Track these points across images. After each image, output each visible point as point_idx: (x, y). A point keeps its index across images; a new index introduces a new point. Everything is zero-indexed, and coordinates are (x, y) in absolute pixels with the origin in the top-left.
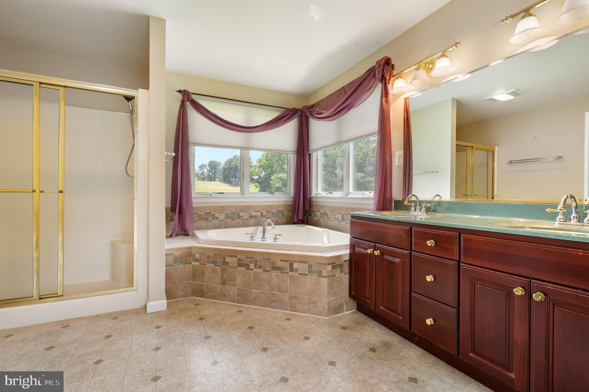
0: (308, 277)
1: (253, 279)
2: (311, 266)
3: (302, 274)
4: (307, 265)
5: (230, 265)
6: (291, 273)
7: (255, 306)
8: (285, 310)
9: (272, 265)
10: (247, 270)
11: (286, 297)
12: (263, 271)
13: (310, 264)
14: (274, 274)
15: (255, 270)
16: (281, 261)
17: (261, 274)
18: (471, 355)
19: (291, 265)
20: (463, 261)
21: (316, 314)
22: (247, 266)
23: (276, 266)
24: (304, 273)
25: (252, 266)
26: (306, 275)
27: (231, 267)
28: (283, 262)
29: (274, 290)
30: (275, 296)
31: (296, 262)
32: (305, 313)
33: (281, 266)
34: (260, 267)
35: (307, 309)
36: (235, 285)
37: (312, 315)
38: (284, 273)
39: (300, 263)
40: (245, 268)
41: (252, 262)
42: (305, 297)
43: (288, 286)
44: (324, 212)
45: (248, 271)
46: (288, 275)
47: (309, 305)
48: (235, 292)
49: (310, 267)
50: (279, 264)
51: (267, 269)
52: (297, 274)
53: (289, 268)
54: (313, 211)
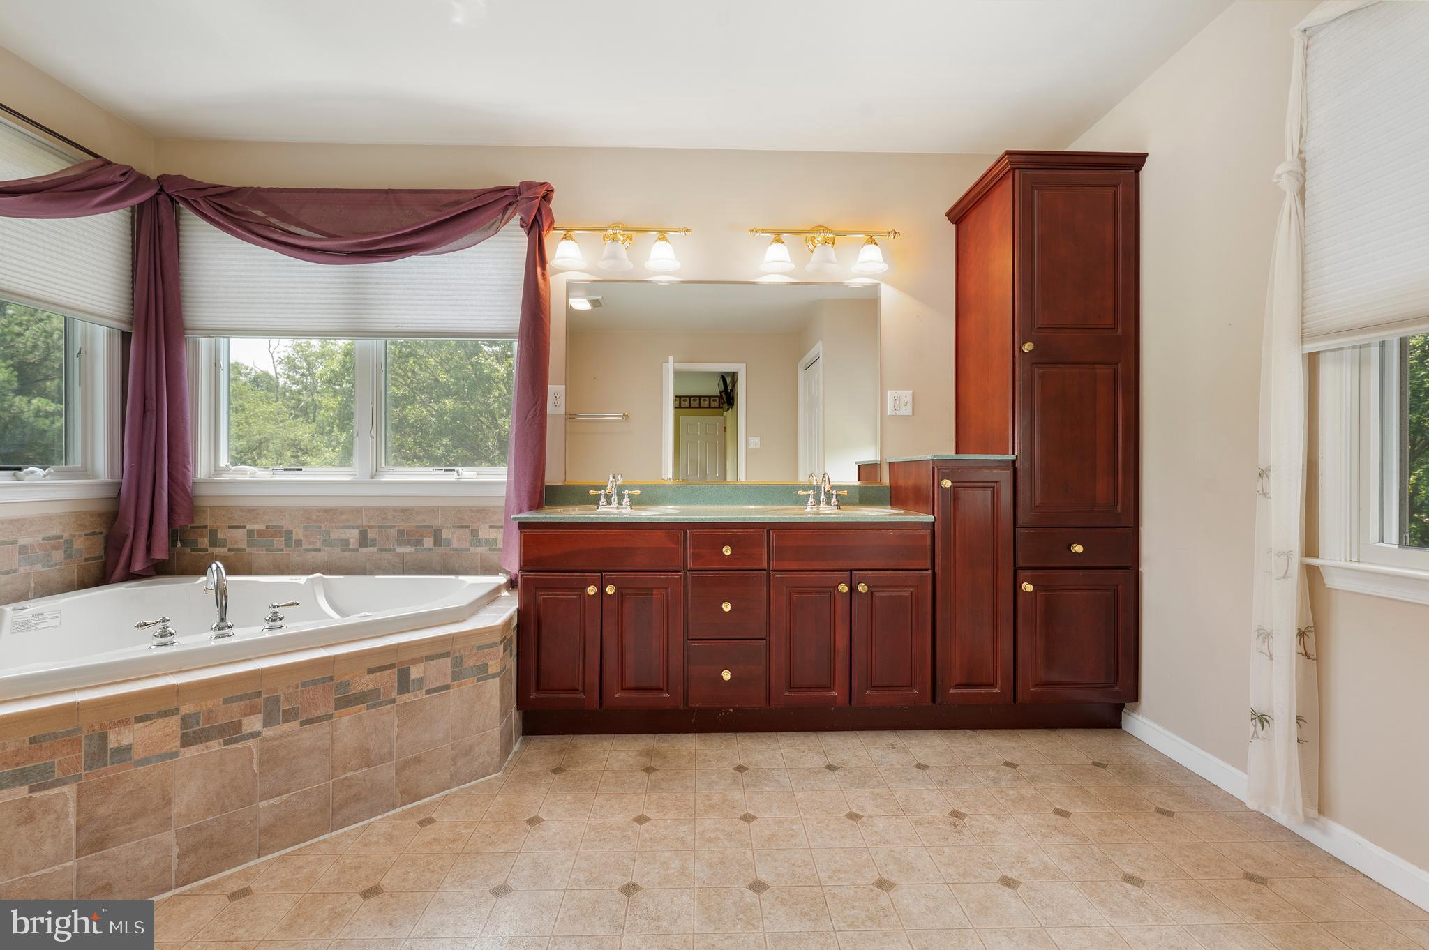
0: (451, 690)
1: (260, 766)
2: (459, 660)
3: (435, 690)
4: (448, 661)
5: (138, 754)
6: (405, 698)
7: (266, 854)
8: (384, 813)
9: (339, 694)
10: (229, 747)
11: (386, 773)
12: (303, 723)
13: (458, 654)
14: (345, 721)
15: (267, 733)
16: (368, 673)
17: (297, 737)
18: (787, 694)
19: (404, 676)
20: (775, 568)
21: (473, 777)
22: (231, 732)
23: (354, 691)
24: (443, 684)
25: (253, 723)
26: (447, 687)
27: (140, 763)
28: (378, 674)
29: (345, 769)
30: (350, 787)
31: (416, 661)
32: (444, 789)
33: (371, 686)
34: (290, 716)
35: (449, 777)
36: (166, 823)
37: (463, 786)
38: (380, 705)
39: (431, 662)
40: (221, 740)
41: (253, 711)
42: (444, 746)
43: (395, 736)
44: (267, 527)
45: (237, 745)
46: (394, 705)
47: (455, 764)
48: (169, 849)
49: (458, 662)
50: (365, 683)
51: (317, 714)
52: (421, 695)
53: (396, 685)
54: (205, 527)
